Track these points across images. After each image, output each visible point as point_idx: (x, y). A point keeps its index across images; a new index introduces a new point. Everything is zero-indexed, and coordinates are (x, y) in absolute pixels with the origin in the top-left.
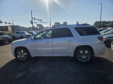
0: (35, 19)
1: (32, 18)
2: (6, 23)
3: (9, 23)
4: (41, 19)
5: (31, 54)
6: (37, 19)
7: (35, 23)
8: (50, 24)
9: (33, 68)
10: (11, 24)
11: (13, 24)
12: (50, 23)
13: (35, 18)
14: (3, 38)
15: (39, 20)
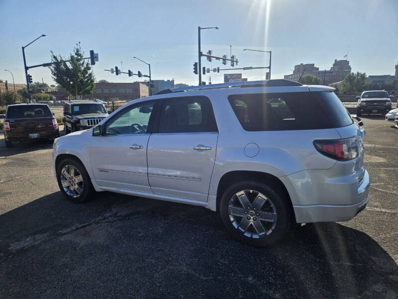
0: (209, 58)
1: (200, 54)
2: (130, 74)
3: (139, 72)
4: (233, 57)
5: (93, 181)
6: (217, 58)
7: (214, 70)
8: (268, 70)
9: (78, 229)
10: (145, 76)
11: (150, 77)
12: (269, 68)
13: (210, 52)
14: (91, 121)
15: (225, 61)
